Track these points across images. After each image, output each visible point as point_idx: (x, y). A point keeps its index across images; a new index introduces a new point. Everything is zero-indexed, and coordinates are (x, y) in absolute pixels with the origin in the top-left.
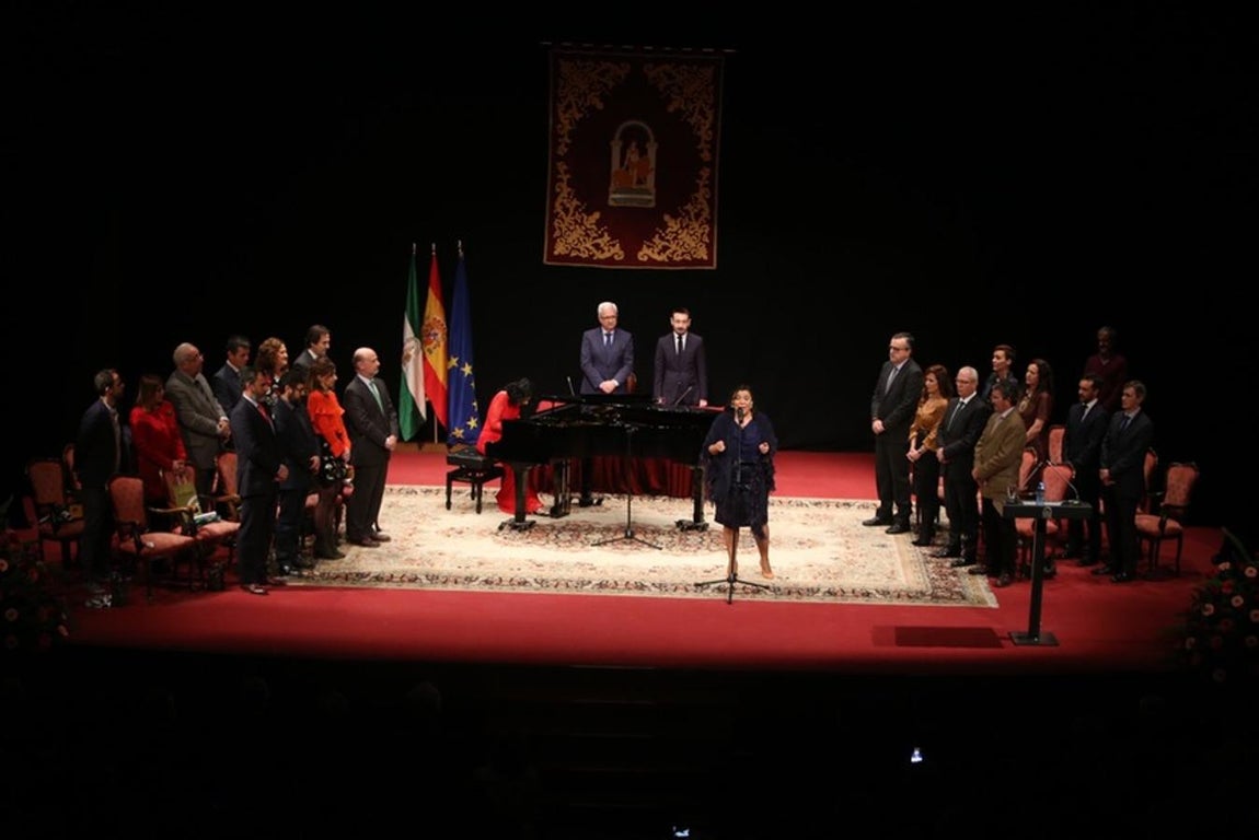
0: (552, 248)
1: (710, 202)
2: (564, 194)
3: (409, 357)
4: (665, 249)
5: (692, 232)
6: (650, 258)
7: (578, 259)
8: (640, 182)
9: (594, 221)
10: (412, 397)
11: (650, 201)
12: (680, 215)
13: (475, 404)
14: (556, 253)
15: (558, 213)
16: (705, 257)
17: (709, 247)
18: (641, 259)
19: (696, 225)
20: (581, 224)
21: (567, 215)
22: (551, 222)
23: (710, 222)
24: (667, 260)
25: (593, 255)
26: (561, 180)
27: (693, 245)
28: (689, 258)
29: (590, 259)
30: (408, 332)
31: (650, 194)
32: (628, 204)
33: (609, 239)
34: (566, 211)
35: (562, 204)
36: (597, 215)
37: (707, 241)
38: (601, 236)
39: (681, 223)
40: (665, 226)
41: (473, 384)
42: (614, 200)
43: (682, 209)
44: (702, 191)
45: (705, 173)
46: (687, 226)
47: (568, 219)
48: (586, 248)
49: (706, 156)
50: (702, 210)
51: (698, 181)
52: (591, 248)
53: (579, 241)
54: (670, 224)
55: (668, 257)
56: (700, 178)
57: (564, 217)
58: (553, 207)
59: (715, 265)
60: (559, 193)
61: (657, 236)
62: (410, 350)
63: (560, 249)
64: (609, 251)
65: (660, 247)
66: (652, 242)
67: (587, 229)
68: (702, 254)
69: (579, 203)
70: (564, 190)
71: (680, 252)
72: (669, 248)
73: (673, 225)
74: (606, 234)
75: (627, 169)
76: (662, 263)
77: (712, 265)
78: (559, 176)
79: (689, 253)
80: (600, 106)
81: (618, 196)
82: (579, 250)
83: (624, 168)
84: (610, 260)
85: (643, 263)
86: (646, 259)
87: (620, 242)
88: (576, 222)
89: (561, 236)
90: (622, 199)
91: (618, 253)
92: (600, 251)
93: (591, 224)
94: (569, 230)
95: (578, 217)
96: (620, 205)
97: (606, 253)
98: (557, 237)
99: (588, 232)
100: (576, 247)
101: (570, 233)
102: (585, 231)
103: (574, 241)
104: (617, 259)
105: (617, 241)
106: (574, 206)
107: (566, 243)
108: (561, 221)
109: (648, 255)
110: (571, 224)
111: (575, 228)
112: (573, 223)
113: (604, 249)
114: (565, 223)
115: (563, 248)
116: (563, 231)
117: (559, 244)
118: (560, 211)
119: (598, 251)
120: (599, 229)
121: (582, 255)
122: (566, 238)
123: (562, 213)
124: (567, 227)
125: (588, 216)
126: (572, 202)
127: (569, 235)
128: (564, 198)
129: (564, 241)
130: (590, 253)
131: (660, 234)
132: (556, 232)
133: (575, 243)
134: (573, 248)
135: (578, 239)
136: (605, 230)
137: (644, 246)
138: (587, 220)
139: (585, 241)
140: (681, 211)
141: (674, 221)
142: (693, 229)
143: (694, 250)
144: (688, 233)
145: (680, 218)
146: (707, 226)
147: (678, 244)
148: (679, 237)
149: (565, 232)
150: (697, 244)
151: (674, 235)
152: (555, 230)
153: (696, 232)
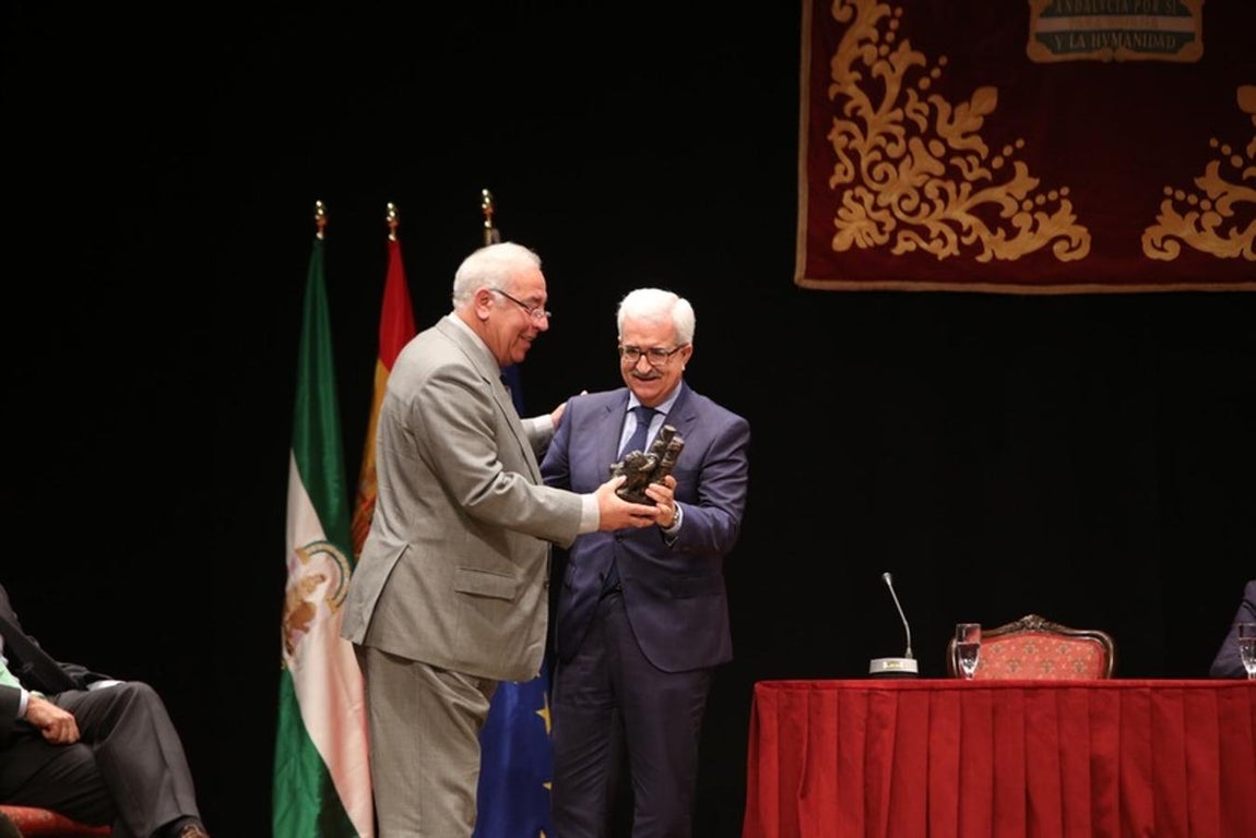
0: (824, 227)
2: (865, 27)
3: (306, 610)
4: (1244, 214)
7: (920, 263)
9: (975, 123)
11: (1183, 38)
14: (840, 243)
15: (843, 98)
18: (1152, 254)
20: (931, 134)
21: (876, 107)
22: (821, 127)
25: (978, 247)
29: (966, 262)
30: (304, 524)
31: (1183, 12)
32: (1103, 55)
33: (1034, 183)
34: (874, 88)
35: (857, 64)
36: (986, 100)
38: (1003, 176)
40: (1243, 130)
41: (544, 713)
42: (1047, 39)
47: (882, 120)
48: (948, 224)
52: (967, 221)
53: (923, 198)
57: (866, 111)
58: (823, 76)
60: (842, 29)
61: (1213, 167)
62: (311, 586)
63: (854, 229)
64: (1035, 227)
65: (1225, 209)
66: (1191, 189)
67: (951, 152)
69: (920, 59)
70: (864, 12)
74: (1021, 168)
76: (1235, 268)
81: (1060, 24)
82: (924, 232)
84: (1040, 263)
85: (1160, 270)
86: (1172, 252)
87: (1072, 197)
88: (911, 128)
89: (858, 181)
90: (1077, 34)
91: (1067, 238)
92: (1001, 233)
93: (965, 135)
94: (885, 158)
95: (917, 111)
96: (1072, 56)
97: (1024, 236)
98: (842, 188)
99: (955, 161)
100: (912, 220)
101: (890, 168)
102: (944, 160)
103: (904, 197)
104: (1066, 258)
105: (1065, 191)
106: (900, 69)
107: (876, 208)
108: (854, 128)
109: (1180, 241)
110: (891, 138)
111: (908, 152)
112: (899, 131)
113: (1015, 223)
114: (871, 133)
115: (864, 224)
116: (864, 165)
117: (851, 211)
118: (852, 90)
119: (994, 232)
120: (995, 151)
121: (935, 247)
122: (875, 186)
123: (860, 99)
124: (877, 147)
125: (954, 105)
126: (893, 57)
127: (886, 177)
128: (863, 42)
129: (869, 199)
130: (967, 241)
131: (1225, 161)
132: (839, 168)
133: (907, 205)
134: (901, 225)
135: (921, 190)
136: (1018, 155)
137: (1166, 205)
138: (951, 120)
139: (944, 195)
149: (873, 165)
152: (835, 161)
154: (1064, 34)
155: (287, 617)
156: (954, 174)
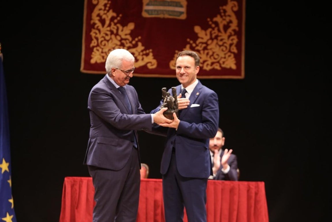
0: (89, 57)
1: (238, 14)
2: (101, 6)
5: (221, 43)
9: (128, 32)
11: (181, 13)
12: (210, 26)
13: (11, 201)
14: (93, 61)
15: (95, 24)
16: (234, 67)
17: (237, 57)
18: (172, 68)
19: (224, 36)
20: (117, 34)
21: (103, 26)
22: (89, 31)
23: (238, 33)
27: (222, 55)
28: (217, 67)
31: (181, 6)
32: (161, 16)
33: (143, 48)
34: (103, 22)
35: (99, 15)
36: (131, 26)
37: (235, 50)
38: (135, 46)
39: (211, 34)
40: (195, 37)
41: (10, 181)
42: (147, 11)
43: (211, 20)
44: (230, 4)
46: (216, 37)
47: (105, 30)
50: (231, 22)
54: (200, 35)
57: (100, 27)
58: (89, 18)
59: (243, 73)
60: (95, 6)
61: (188, 46)
64: (143, 59)
67: (122, 39)
68: (231, 63)
69: (115, 15)
70: (101, 2)
71: (209, 62)
73: (203, 35)
74: (140, 44)
77: (240, 74)
79: (218, 62)
81: (151, 8)
84: (144, 69)
87: (153, 52)
88: (112, 33)
89: (98, 45)
90: (155, 11)
91: (150, 62)
93: (126, 35)
94: (105, 40)
95: (114, 28)
96: (153, 16)
97: (140, 61)
98: (94, 47)
99: (123, 41)
101: (106, 42)
102: (120, 41)
104: (150, 68)
105: (151, 50)
106: (110, 17)
107: (102, 52)
108: (97, 32)
110: (107, 35)
111: (111, 39)
112: (109, 33)
113: (138, 58)
114: (102, 33)
115: (99, 57)
116: (100, 41)
117: (95, 53)
118: (97, 22)
120: (133, 39)
122: (102, 47)
123: (99, 24)
124: (103, 37)
125: (123, 27)
126: (108, 14)
127: (105, 45)
128: (100, 9)
129: (100, 50)
131: (191, 45)
132: (93, 42)
136: (139, 41)
138: (122, 31)
140: (210, 23)
141: (203, 32)
142: (222, 40)
143: (223, 60)
144: (217, 44)
145: (210, 30)
146: (235, 37)
147: (208, 54)
148: (209, 47)
149: (102, 41)
150: (225, 54)
151: (204, 45)
152: (92, 40)
153: (225, 43)
154: (152, 10)
156: (122, 45)
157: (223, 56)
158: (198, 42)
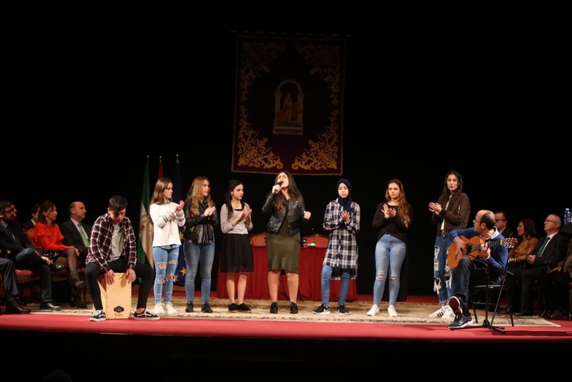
0: (237, 161)
1: (338, 131)
2: (245, 127)
3: (143, 227)
4: (309, 162)
5: (327, 151)
6: (299, 167)
7: (253, 168)
8: (293, 119)
9: (264, 144)
10: (145, 253)
11: (299, 131)
12: (319, 140)
14: (239, 164)
15: (241, 139)
16: (335, 168)
17: (338, 161)
18: (293, 168)
19: (329, 147)
21: (246, 140)
22: (237, 144)
23: (338, 145)
24: (310, 169)
25: (263, 166)
26: (242, 118)
28: (324, 168)
29: (261, 168)
31: (299, 126)
32: (286, 133)
33: (273, 155)
34: (246, 137)
35: (243, 133)
36: (265, 140)
37: (337, 157)
38: (268, 154)
39: (320, 145)
40: (309, 147)
42: (277, 130)
43: (320, 136)
44: (333, 124)
45: (335, 113)
46: (323, 147)
47: (247, 143)
48: (258, 161)
49: (335, 102)
50: (333, 137)
51: (330, 118)
52: (262, 161)
53: (254, 157)
54: (312, 146)
55: (311, 167)
56: (332, 116)
57: (245, 141)
58: (237, 135)
59: (342, 171)
60: (241, 126)
61: (304, 153)
62: (144, 223)
63: (242, 162)
64: (273, 162)
65: (306, 161)
66: (300, 157)
67: (259, 149)
68: (333, 165)
69: (254, 132)
70: (244, 124)
71: (319, 164)
72: (312, 161)
73: (315, 146)
74: (271, 152)
75: (285, 110)
76: (308, 171)
77: (340, 173)
78: (241, 115)
79: (325, 164)
80: (268, 70)
81: (279, 128)
82: (254, 163)
83: (282, 110)
84: (274, 169)
85: (295, 171)
86: (297, 168)
87: (280, 158)
88: (252, 144)
89: (243, 153)
90: (281, 130)
91: (279, 165)
92: (267, 163)
93: (262, 146)
94: (248, 149)
95: (254, 142)
96: (281, 133)
97: (272, 164)
98: (240, 154)
99: (260, 151)
100: (253, 161)
101: (248, 151)
102: (258, 150)
103: (251, 156)
104: (278, 168)
105: (279, 156)
106: (251, 134)
107: (246, 158)
108: (242, 144)
109: (298, 166)
110: (249, 146)
111: (252, 149)
112: (250, 145)
113: (270, 161)
114: (246, 144)
115: (244, 161)
116: (244, 150)
117: (241, 159)
118: (242, 137)
119: (266, 163)
120: (267, 149)
121: (256, 165)
122: (246, 154)
123: (244, 139)
124: (246, 148)
125: (260, 141)
126: (250, 132)
127: (248, 153)
128: (245, 129)
129: (245, 156)
130: (262, 165)
131: (306, 153)
132: (240, 151)
133: (252, 158)
134: (250, 161)
135: (254, 155)
136: (270, 150)
137: (296, 160)
138: (259, 143)
139: (258, 156)
140: (319, 138)
141: (315, 144)
142: (327, 149)
143: (328, 163)
144: (324, 151)
145: (319, 142)
146: (336, 147)
147: (318, 159)
148: (318, 154)
149: (245, 151)
150: (330, 159)
151: (315, 153)
152: (239, 150)
153: (330, 151)
155: (140, 227)
156: (259, 153)
157: (328, 160)
158: (311, 151)
